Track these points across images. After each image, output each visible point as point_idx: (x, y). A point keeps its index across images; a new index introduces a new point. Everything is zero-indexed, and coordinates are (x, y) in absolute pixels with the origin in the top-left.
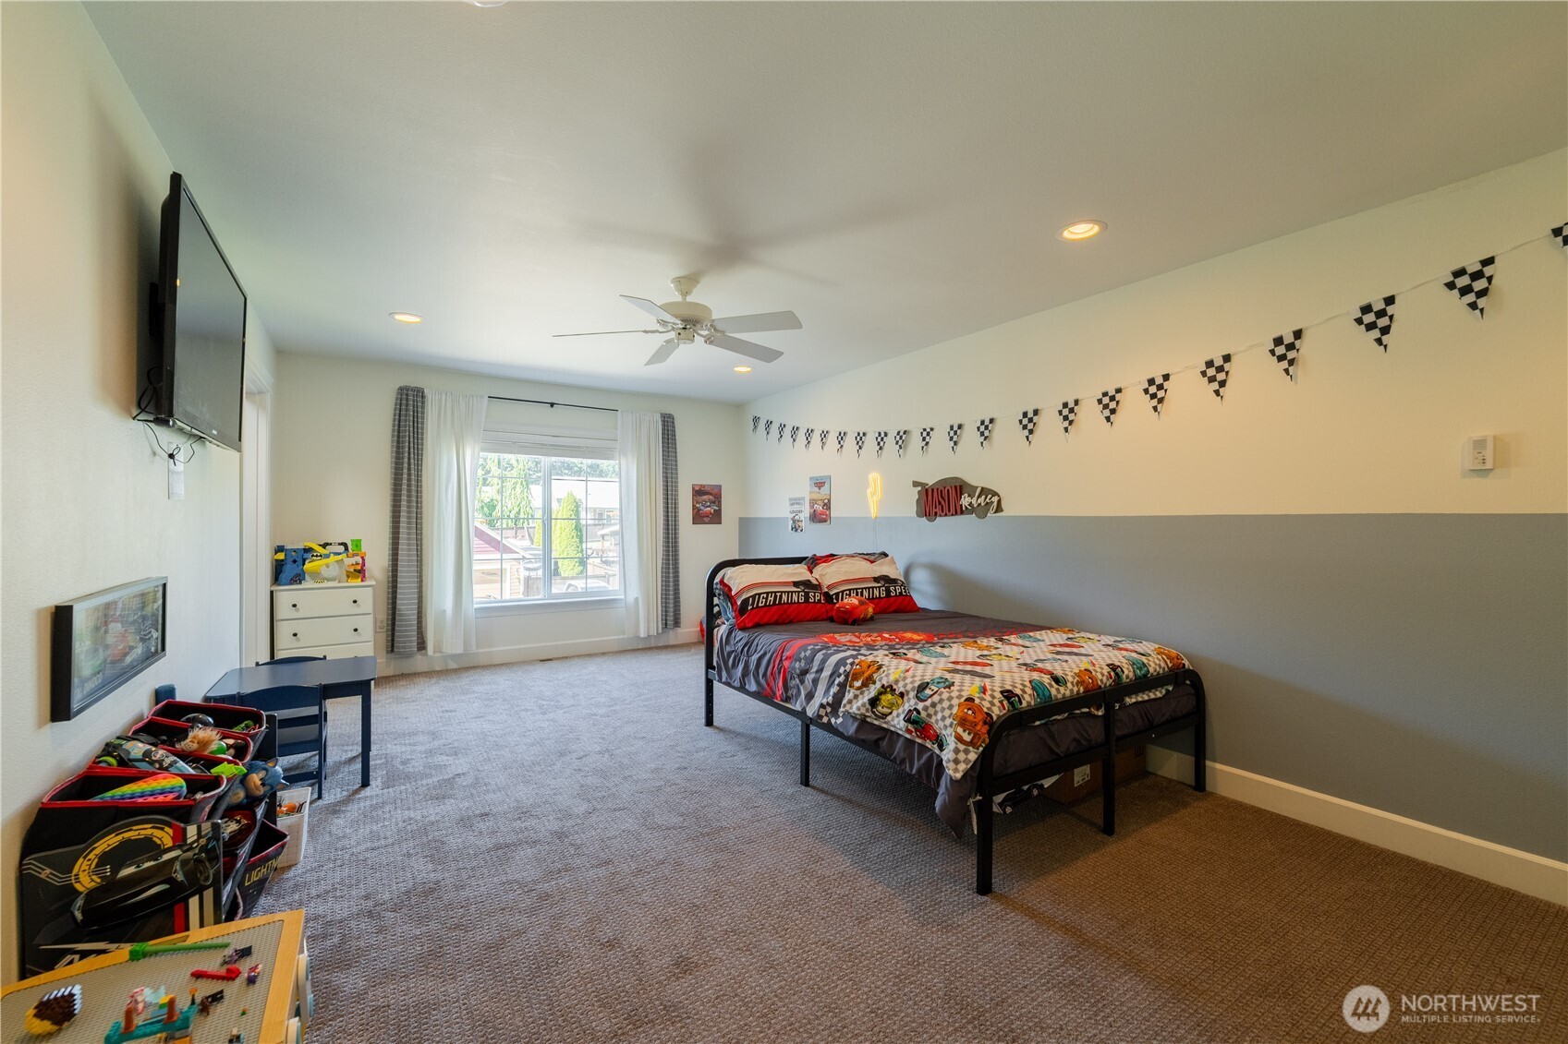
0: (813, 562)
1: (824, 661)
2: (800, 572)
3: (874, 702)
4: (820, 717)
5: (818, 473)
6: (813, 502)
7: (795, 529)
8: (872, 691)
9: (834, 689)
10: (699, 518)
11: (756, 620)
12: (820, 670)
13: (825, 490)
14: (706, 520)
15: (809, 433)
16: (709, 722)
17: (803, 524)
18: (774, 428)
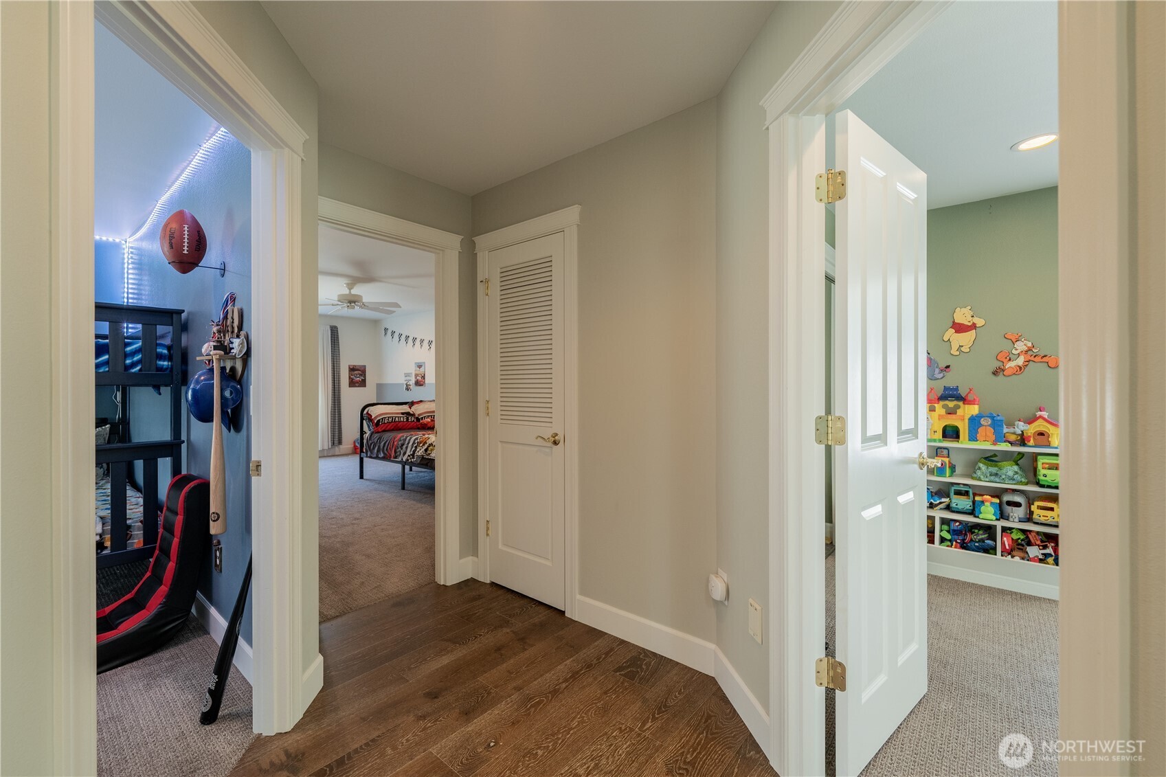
0: (412, 404)
1: (410, 440)
2: (405, 408)
3: (426, 450)
4: (408, 460)
5: (420, 361)
6: (416, 375)
7: (407, 389)
8: (426, 446)
9: (414, 449)
10: (352, 384)
11: (383, 429)
12: (408, 443)
13: (422, 369)
14: (357, 385)
15: (414, 339)
16: (362, 477)
17: (411, 387)
18: (396, 336)
